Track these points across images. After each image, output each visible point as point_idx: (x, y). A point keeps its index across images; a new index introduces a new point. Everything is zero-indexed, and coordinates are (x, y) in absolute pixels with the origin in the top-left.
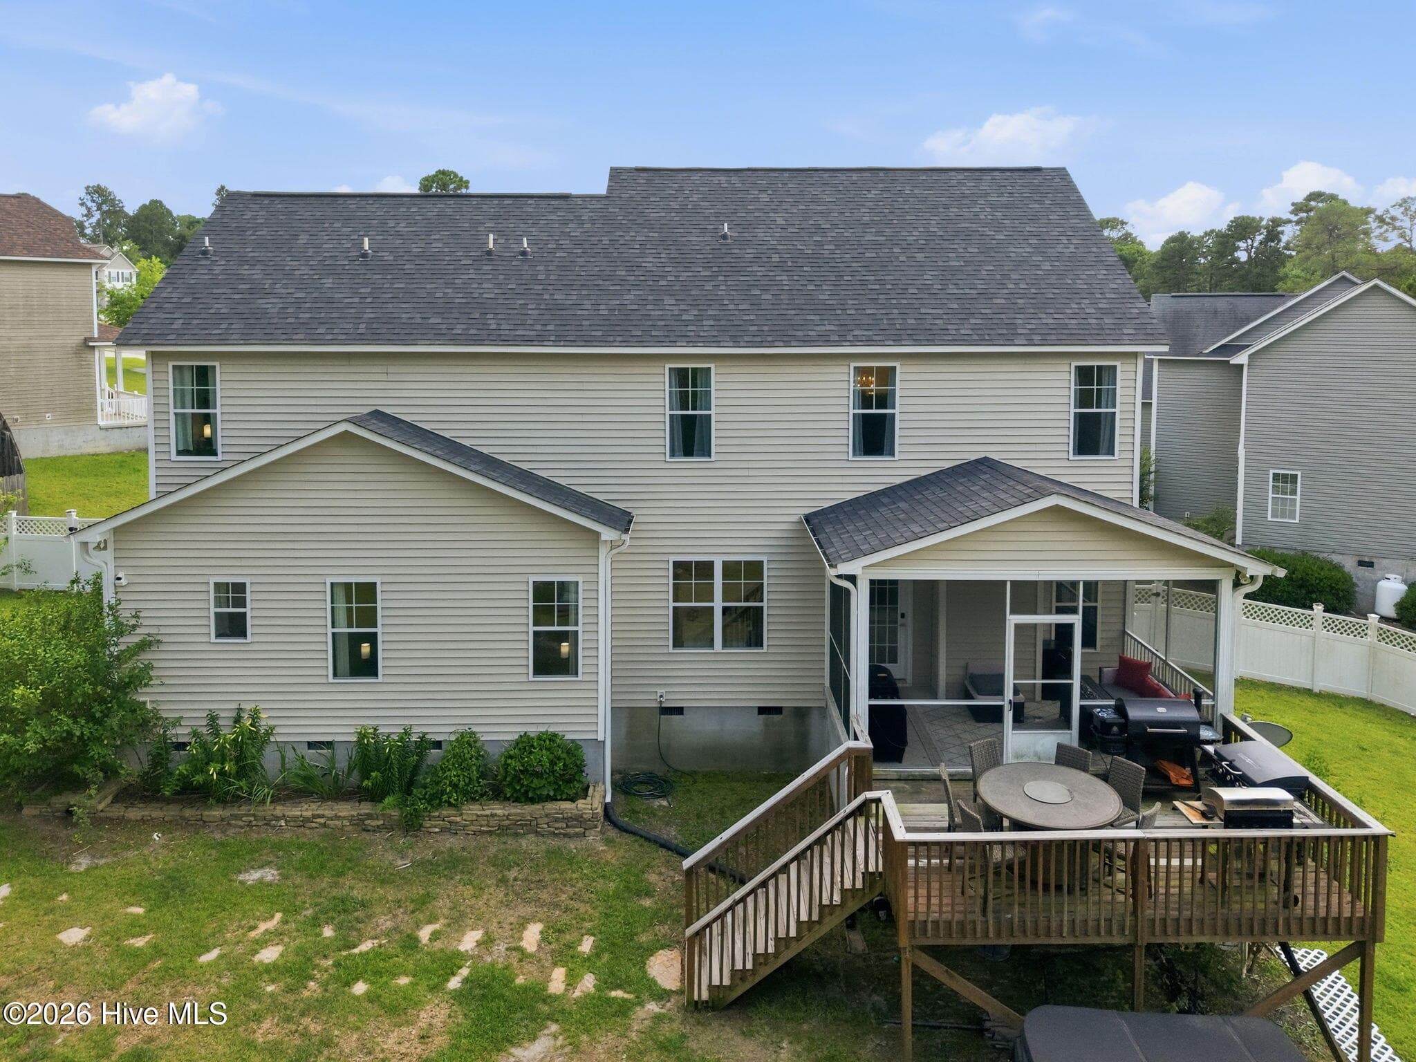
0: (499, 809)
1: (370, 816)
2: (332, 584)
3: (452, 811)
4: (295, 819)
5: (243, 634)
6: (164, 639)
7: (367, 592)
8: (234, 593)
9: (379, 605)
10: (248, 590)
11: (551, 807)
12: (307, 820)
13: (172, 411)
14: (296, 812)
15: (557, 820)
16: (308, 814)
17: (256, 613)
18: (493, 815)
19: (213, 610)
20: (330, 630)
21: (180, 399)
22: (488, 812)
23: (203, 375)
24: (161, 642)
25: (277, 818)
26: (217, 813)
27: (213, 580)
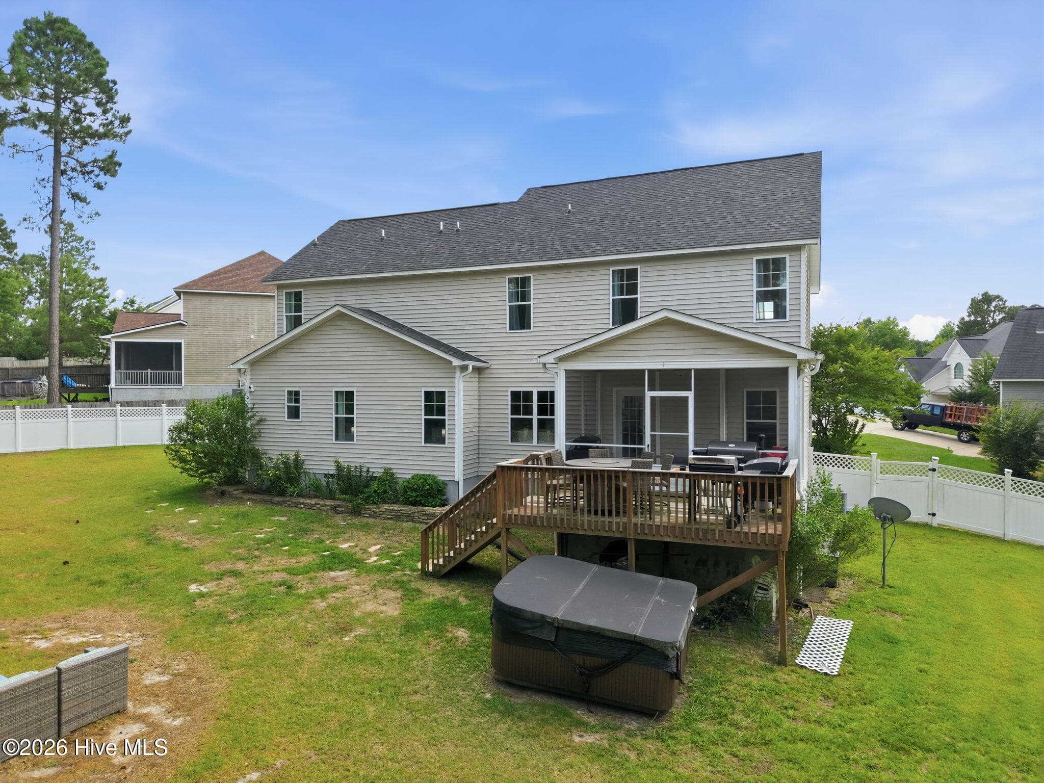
0: (396, 508)
1: (339, 506)
2: (337, 392)
3: (375, 506)
4: (308, 504)
5: (298, 417)
6: (268, 419)
7: (349, 396)
8: (295, 396)
9: (355, 403)
10: (301, 394)
11: (421, 508)
12: (312, 505)
13: (285, 314)
14: (308, 501)
15: (423, 515)
16: (313, 503)
17: (304, 406)
18: (393, 510)
19: (287, 404)
20: (334, 416)
21: (288, 309)
22: (391, 508)
23: (298, 296)
24: (265, 420)
25: (301, 504)
26: (277, 499)
27: (287, 389)
